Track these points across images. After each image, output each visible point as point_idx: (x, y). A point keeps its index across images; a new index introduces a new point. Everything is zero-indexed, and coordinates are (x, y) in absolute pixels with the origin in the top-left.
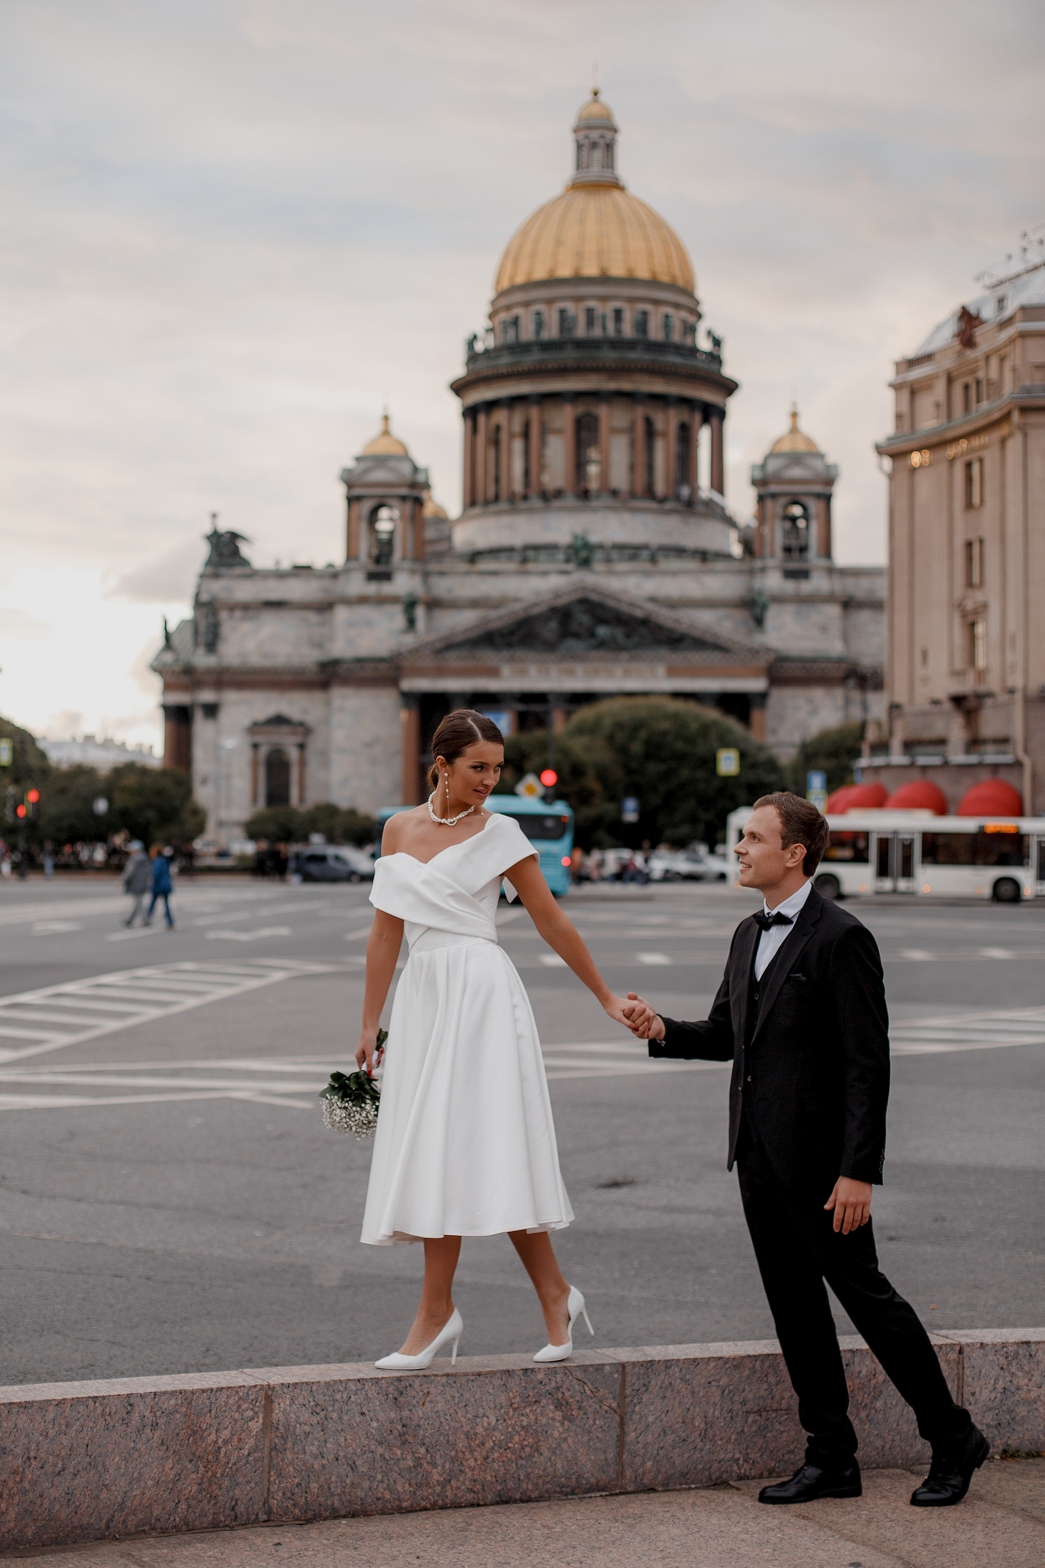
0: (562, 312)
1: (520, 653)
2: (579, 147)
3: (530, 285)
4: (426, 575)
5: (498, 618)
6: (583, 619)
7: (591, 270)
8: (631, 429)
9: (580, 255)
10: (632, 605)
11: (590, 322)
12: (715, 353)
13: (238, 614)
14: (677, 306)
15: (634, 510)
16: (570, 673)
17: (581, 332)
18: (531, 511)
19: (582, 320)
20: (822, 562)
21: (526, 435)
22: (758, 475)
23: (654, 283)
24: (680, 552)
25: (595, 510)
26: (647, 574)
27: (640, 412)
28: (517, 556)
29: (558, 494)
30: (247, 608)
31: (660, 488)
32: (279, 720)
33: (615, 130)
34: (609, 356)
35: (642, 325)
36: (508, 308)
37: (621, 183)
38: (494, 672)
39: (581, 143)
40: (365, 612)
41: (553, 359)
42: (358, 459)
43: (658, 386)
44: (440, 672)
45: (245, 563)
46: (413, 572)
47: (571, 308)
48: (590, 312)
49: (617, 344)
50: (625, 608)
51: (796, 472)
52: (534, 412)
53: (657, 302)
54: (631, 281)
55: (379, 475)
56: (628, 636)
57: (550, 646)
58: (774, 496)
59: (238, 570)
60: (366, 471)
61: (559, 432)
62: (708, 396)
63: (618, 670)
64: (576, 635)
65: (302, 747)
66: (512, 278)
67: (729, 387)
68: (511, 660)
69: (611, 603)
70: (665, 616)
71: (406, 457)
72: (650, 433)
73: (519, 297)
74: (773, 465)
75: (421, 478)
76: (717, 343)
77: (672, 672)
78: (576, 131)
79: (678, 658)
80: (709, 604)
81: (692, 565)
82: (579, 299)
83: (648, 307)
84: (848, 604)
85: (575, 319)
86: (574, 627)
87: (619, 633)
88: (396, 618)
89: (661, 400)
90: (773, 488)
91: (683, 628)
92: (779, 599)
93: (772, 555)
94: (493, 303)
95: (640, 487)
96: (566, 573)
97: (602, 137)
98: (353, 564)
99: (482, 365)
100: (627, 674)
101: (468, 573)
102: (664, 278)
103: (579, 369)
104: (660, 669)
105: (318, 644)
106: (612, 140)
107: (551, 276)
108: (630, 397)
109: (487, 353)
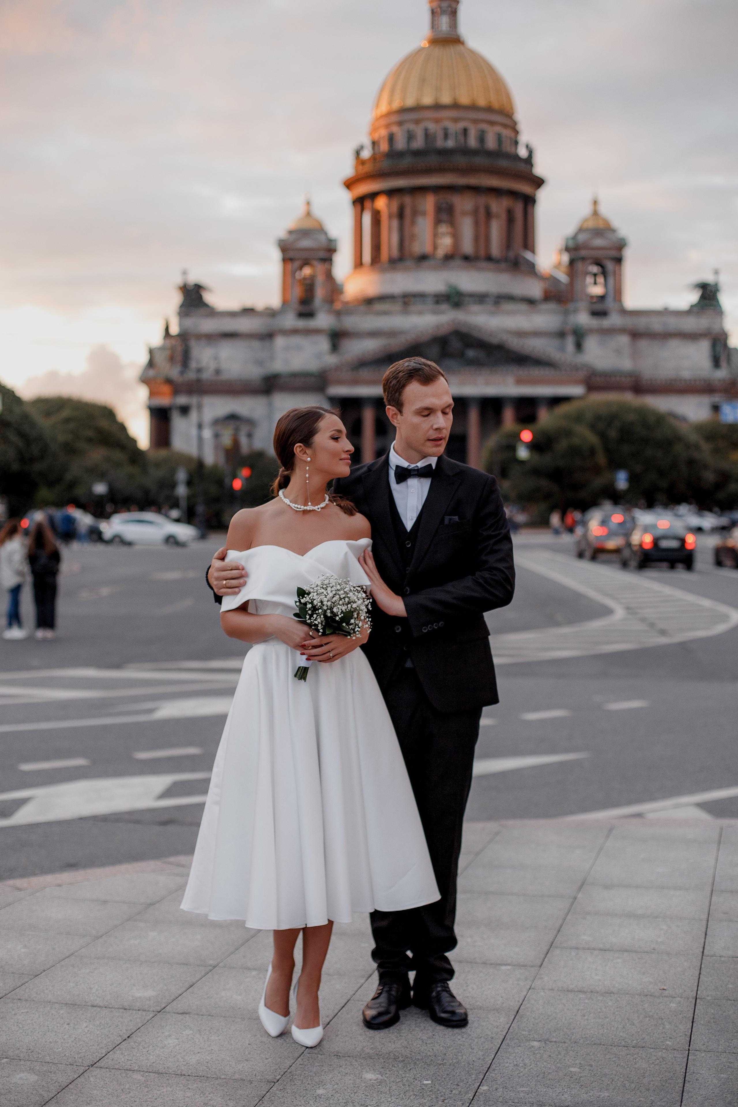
0: (427, 130)
2: (433, 12)
3: (404, 110)
4: (337, 314)
5: (396, 344)
6: (456, 344)
7: (446, 99)
8: (475, 212)
9: (438, 90)
10: (490, 334)
11: (446, 136)
12: (528, 159)
13: (204, 342)
14: (505, 126)
15: (479, 269)
17: (439, 143)
18: (407, 269)
19: (440, 135)
20: (615, 306)
21: (401, 216)
22: (571, 244)
23: (489, 109)
24: (510, 298)
26: (493, 313)
27: (482, 200)
28: (401, 301)
29: (425, 258)
30: (210, 338)
31: (495, 253)
32: (233, 417)
34: (461, 161)
35: (482, 138)
36: (386, 126)
37: (462, 39)
39: (435, 11)
40: (296, 340)
41: (421, 162)
42: (291, 232)
43: (494, 182)
44: (355, 382)
45: (206, 305)
46: (329, 312)
47: (432, 127)
48: (446, 130)
49: (465, 151)
50: (485, 338)
51: (599, 242)
52: (407, 200)
54: (473, 107)
55: (306, 243)
56: (488, 356)
58: (583, 259)
59: (202, 311)
61: (426, 214)
62: (526, 189)
63: (481, 380)
64: (451, 356)
65: (250, 436)
67: (539, 182)
69: (476, 334)
70: (515, 343)
72: (489, 215)
73: (396, 118)
74: (582, 238)
75: (333, 244)
76: (531, 153)
77: (519, 382)
79: (523, 372)
80: (537, 334)
81: (524, 307)
83: (484, 126)
84: (635, 335)
85: (435, 134)
86: (450, 350)
87: (481, 355)
88: (324, 344)
89: (496, 192)
90: (583, 253)
91: (525, 351)
92: (591, 331)
93: (582, 301)
94: (373, 124)
95: (482, 253)
96: (435, 313)
97: (450, 5)
98: (288, 306)
99: (370, 167)
100: (487, 383)
101: (368, 314)
102: (496, 105)
103: (441, 170)
104: (510, 380)
105: (260, 363)
106: (456, 9)
107: (418, 104)
108: (475, 190)
109: (373, 158)
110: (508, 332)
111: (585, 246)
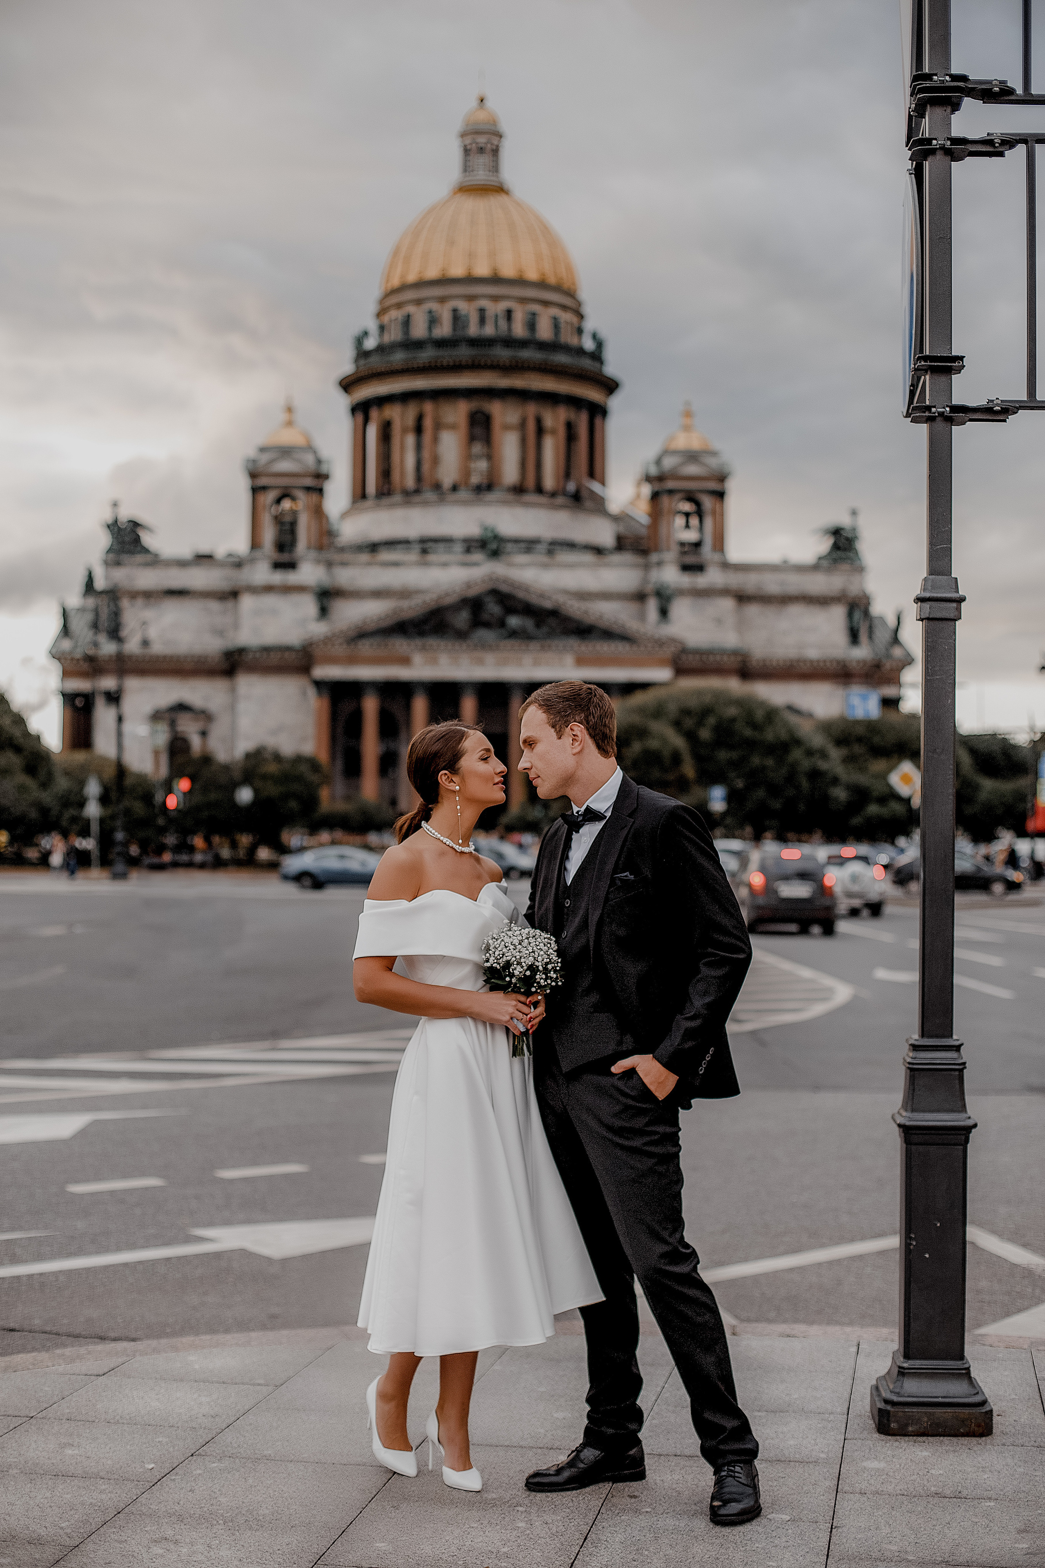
0: (455, 311)
1: (432, 641)
2: (467, 151)
3: (421, 284)
4: (329, 565)
5: (411, 608)
6: (493, 608)
7: (482, 270)
8: (522, 425)
9: (471, 255)
10: (542, 596)
11: (482, 321)
12: (596, 353)
13: (140, 602)
14: (564, 308)
15: (527, 505)
16: (480, 662)
17: (473, 330)
18: (426, 503)
19: (474, 319)
20: (716, 557)
21: (419, 429)
22: (653, 471)
23: (542, 285)
24: (571, 545)
25: (489, 503)
26: (545, 566)
27: (531, 409)
28: (417, 547)
29: (453, 488)
30: (149, 596)
31: (549, 482)
32: (182, 707)
33: (500, 136)
34: (502, 354)
35: (532, 325)
36: (399, 306)
37: (505, 187)
38: (405, 661)
39: (469, 147)
40: (270, 601)
41: (447, 356)
42: (263, 450)
43: (549, 384)
44: (352, 660)
45: (146, 551)
46: (318, 562)
47: (463, 306)
48: (482, 311)
49: (509, 342)
50: (534, 600)
51: (692, 469)
52: (428, 407)
53: (546, 303)
54: (520, 282)
55: (284, 466)
56: (538, 625)
57: (461, 635)
58: (671, 492)
59: (139, 558)
60: (272, 461)
61: (453, 427)
62: (593, 394)
63: (528, 659)
64: (487, 625)
65: (204, 734)
66: (402, 277)
67: (611, 386)
68: (424, 649)
69: (521, 595)
70: (575, 608)
71: (310, 448)
72: (540, 431)
73: (411, 295)
74: (669, 463)
75: (324, 469)
76: (600, 344)
77: (581, 662)
78: (463, 135)
79: (586, 647)
80: (606, 596)
81: (589, 557)
82: (471, 298)
83: (536, 308)
84: (742, 598)
85: (467, 316)
86: (485, 617)
87: (529, 624)
88: (309, 606)
89: (550, 398)
90: (670, 484)
91: (590, 620)
92: (681, 592)
93: (668, 549)
94: (382, 301)
95: (531, 482)
96: (465, 564)
97: (489, 141)
98: (258, 554)
99: (375, 362)
100: (536, 663)
101: (369, 564)
102: (552, 280)
103: (474, 366)
104: (569, 659)
105: (220, 633)
106: (497, 146)
107: (443, 275)
108: (523, 395)
109: (381, 349)
110: (566, 592)
111: (674, 475)
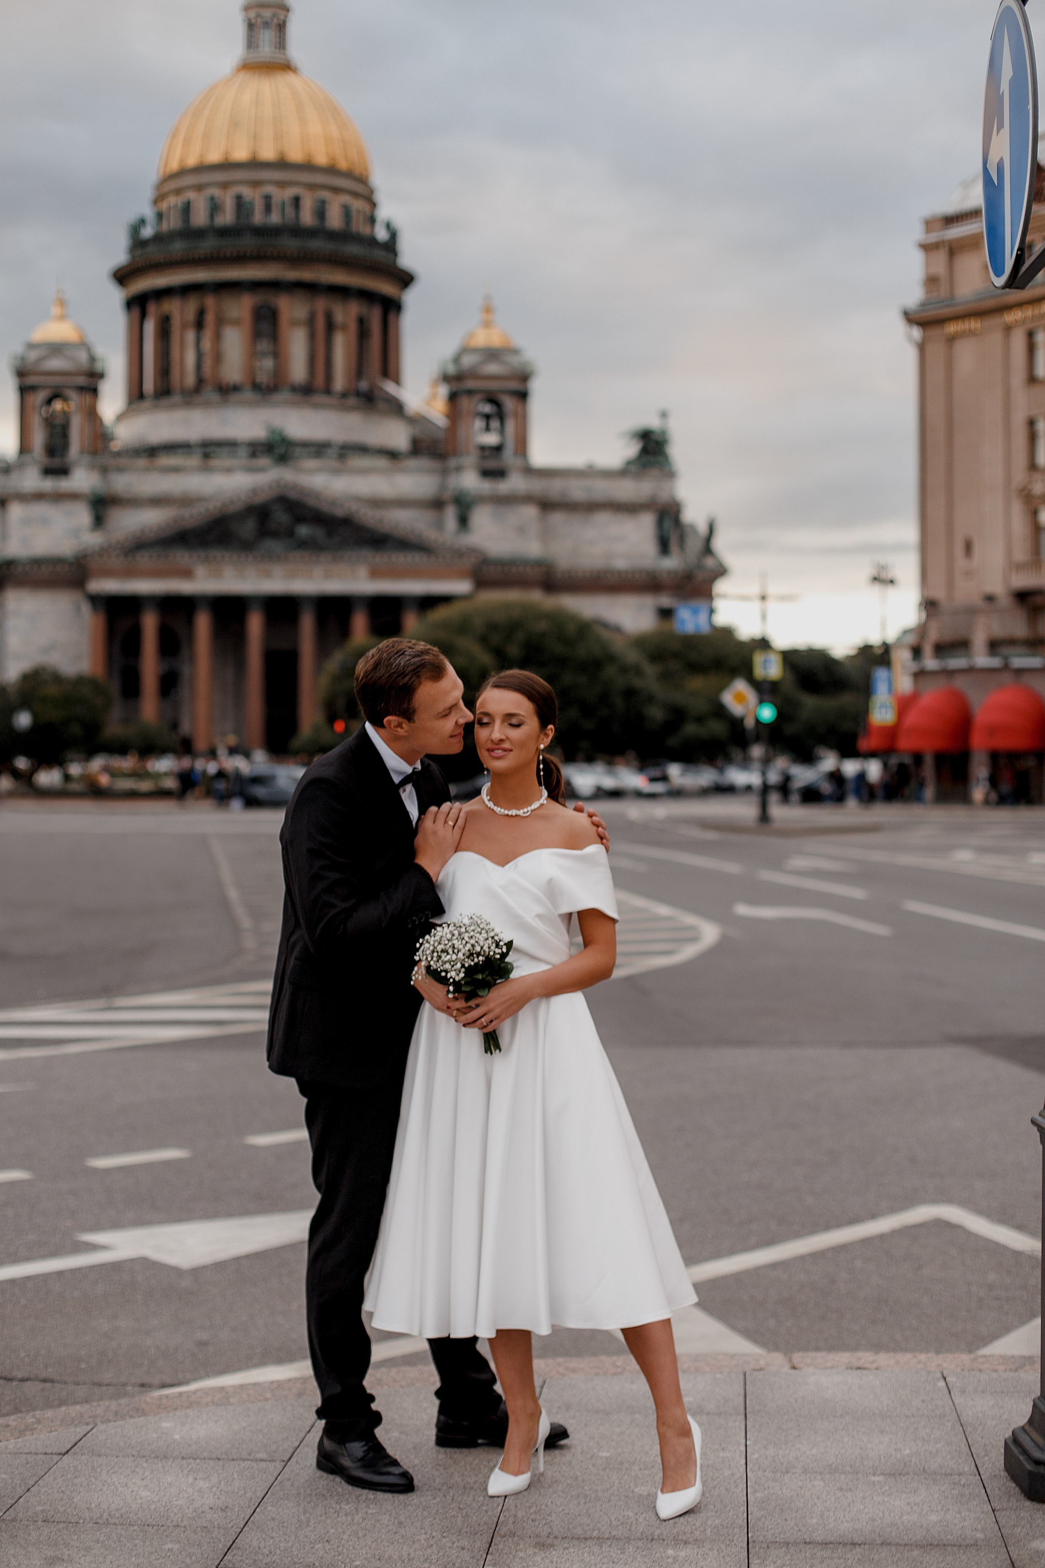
0: (239, 198)
1: (216, 553)
2: (251, 26)
3: (202, 168)
4: (104, 470)
5: (192, 516)
6: (281, 517)
7: (268, 153)
8: (311, 322)
9: (256, 137)
10: (333, 503)
11: (268, 208)
12: (390, 244)
14: (355, 195)
15: (317, 406)
16: (268, 575)
17: (258, 218)
18: (207, 404)
19: (259, 205)
20: (517, 462)
21: (199, 325)
22: (451, 369)
23: (332, 170)
24: (363, 449)
26: (337, 472)
27: (321, 304)
28: (199, 452)
29: (235, 388)
31: (339, 382)
33: (287, 10)
34: (290, 244)
35: (321, 212)
36: (178, 192)
37: (293, 64)
38: (187, 574)
39: (253, 21)
40: (41, 509)
41: (230, 246)
42: (31, 347)
43: (339, 277)
44: (130, 573)
46: (92, 467)
47: (247, 192)
48: (268, 199)
49: (296, 231)
50: (325, 508)
51: (493, 368)
52: (210, 302)
53: (336, 190)
54: (308, 167)
55: (56, 363)
56: (330, 534)
57: (247, 546)
58: (470, 393)
61: (237, 322)
62: (386, 288)
63: (318, 571)
64: (274, 534)
66: (181, 160)
67: (406, 279)
68: (206, 560)
69: (311, 502)
70: (369, 516)
71: (83, 344)
72: (331, 327)
73: (190, 180)
74: (468, 361)
75: (99, 367)
76: (393, 235)
77: (375, 574)
78: (247, 8)
79: (381, 559)
80: (402, 503)
81: (382, 462)
82: (256, 184)
83: (325, 194)
84: (547, 505)
85: (251, 204)
86: (272, 526)
87: (319, 533)
88: (83, 515)
89: (341, 292)
90: (470, 384)
91: (385, 529)
92: (481, 499)
93: (467, 454)
94: (158, 187)
95: (320, 380)
96: (250, 470)
97: (274, 15)
98: (27, 458)
99: (154, 253)
100: (327, 576)
101: (147, 470)
102: (343, 165)
103: (260, 258)
104: (363, 571)
106: (284, 22)
107: (226, 159)
108: (310, 288)
109: (158, 238)
110: (359, 499)
111: (473, 375)
